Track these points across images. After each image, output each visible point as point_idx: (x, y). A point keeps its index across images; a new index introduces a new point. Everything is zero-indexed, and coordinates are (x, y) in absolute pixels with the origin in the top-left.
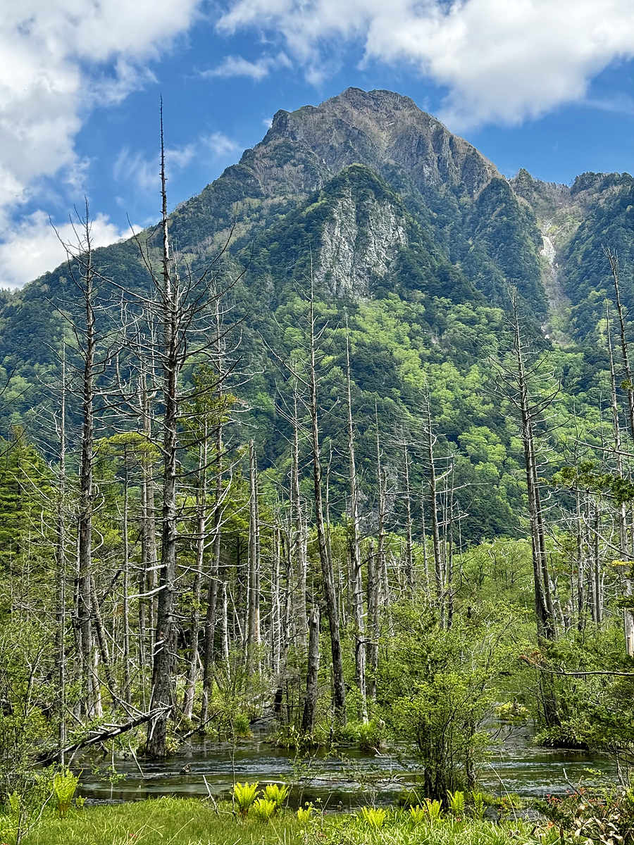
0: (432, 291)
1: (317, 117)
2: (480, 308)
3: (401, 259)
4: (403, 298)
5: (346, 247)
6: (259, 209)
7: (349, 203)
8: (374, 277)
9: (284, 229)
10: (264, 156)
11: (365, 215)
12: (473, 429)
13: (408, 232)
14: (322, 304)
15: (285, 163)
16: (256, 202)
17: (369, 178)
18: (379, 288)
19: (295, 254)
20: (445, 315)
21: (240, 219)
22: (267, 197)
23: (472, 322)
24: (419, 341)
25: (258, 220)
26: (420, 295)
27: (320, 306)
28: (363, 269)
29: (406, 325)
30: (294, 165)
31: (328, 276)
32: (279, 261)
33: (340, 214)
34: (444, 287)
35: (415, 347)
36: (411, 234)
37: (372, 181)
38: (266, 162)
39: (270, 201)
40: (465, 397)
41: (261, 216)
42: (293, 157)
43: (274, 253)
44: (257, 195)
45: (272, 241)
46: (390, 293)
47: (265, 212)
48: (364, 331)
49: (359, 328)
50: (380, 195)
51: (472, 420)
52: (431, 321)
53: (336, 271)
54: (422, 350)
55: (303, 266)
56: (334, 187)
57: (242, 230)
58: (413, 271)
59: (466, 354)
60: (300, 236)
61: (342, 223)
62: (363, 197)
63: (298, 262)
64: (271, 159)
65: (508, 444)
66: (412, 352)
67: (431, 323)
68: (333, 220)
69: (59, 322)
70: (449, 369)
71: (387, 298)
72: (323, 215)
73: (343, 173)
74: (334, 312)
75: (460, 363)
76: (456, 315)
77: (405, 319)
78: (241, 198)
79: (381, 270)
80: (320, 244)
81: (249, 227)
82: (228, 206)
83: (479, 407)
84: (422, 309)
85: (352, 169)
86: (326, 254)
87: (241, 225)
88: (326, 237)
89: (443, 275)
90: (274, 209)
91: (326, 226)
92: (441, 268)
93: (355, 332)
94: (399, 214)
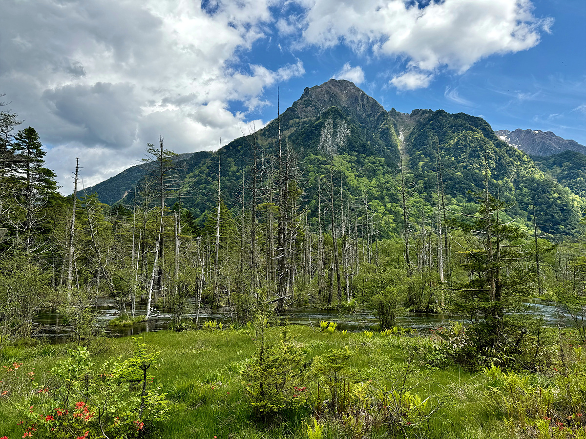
0: (360, 152)
1: (320, 90)
2: (376, 158)
3: (349, 140)
4: (349, 154)
5: (329, 136)
6: (299, 123)
7: (330, 120)
8: (339, 147)
9: (308, 130)
10: (301, 104)
11: (336, 125)
12: (373, 201)
13: (351, 131)
14: (320, 156)
15: (308, 106)
16: (298, 120)
17: (338, 111)
18: (341, 151)
19: (311, 139)
20: (364, 160)
21: (292, 127)
22: (302, 118)
23: (373, 163)
24: (355, 170)
25: (298, 127)
26: (355, 153)
27: (320, 157)
28: (335, 144)
29: (350, 164)
30: (311, 107)
31: (323, 146)
32: (305, 141)
33: (327, 124)
34: (364, 150)
35: (353, 172)
36: (352, 131)
37: (339, 112)
38: (301, 106)
39: (302, 120)
40: (370, 189)
41: (299, 125)
42: (311, 104)
43: (304, 138)
44: (298, 118)
45: (303, 134)
46: (345, 153)
47: (301, 124)
48: (335, 166)
50: (342, 118)
51: (373, 197)
52: (358, 162)
53: (326, 145)
54: (356, 173)
55: (314, 143)
56: (325, 115)
57: (293, 130)
58: (353, 145)
59: (372, 174)
60: (313, 132)
61: (328, 128)
62: (336, 118)
63: (312, 142)
64: (303, 105)
65: (386, 206)
66: (352, 174)
67: (359, 163)
68: (325, 127)
69: (230, 162)
70: (365, 180)
72: (321, 125)
73: (329, 110)
74: (325, 159)
75: (369, 178)
76: (368, 160)
77: (349, 162)
78: (292, 119)
79: (342, 144)
80: (320, 135)
81: (295, 129)
82: (288, 122)
83: (375, 193)
84: (356, 158)
85: (332, 108)
86: (322, 139)
87: (292, 128)
88: (322, 133)
89: (364, 146)
90: (304, 123)
91: (322, 129)
92: (362, 144)
93: (332, 166)
94: (348, 124)
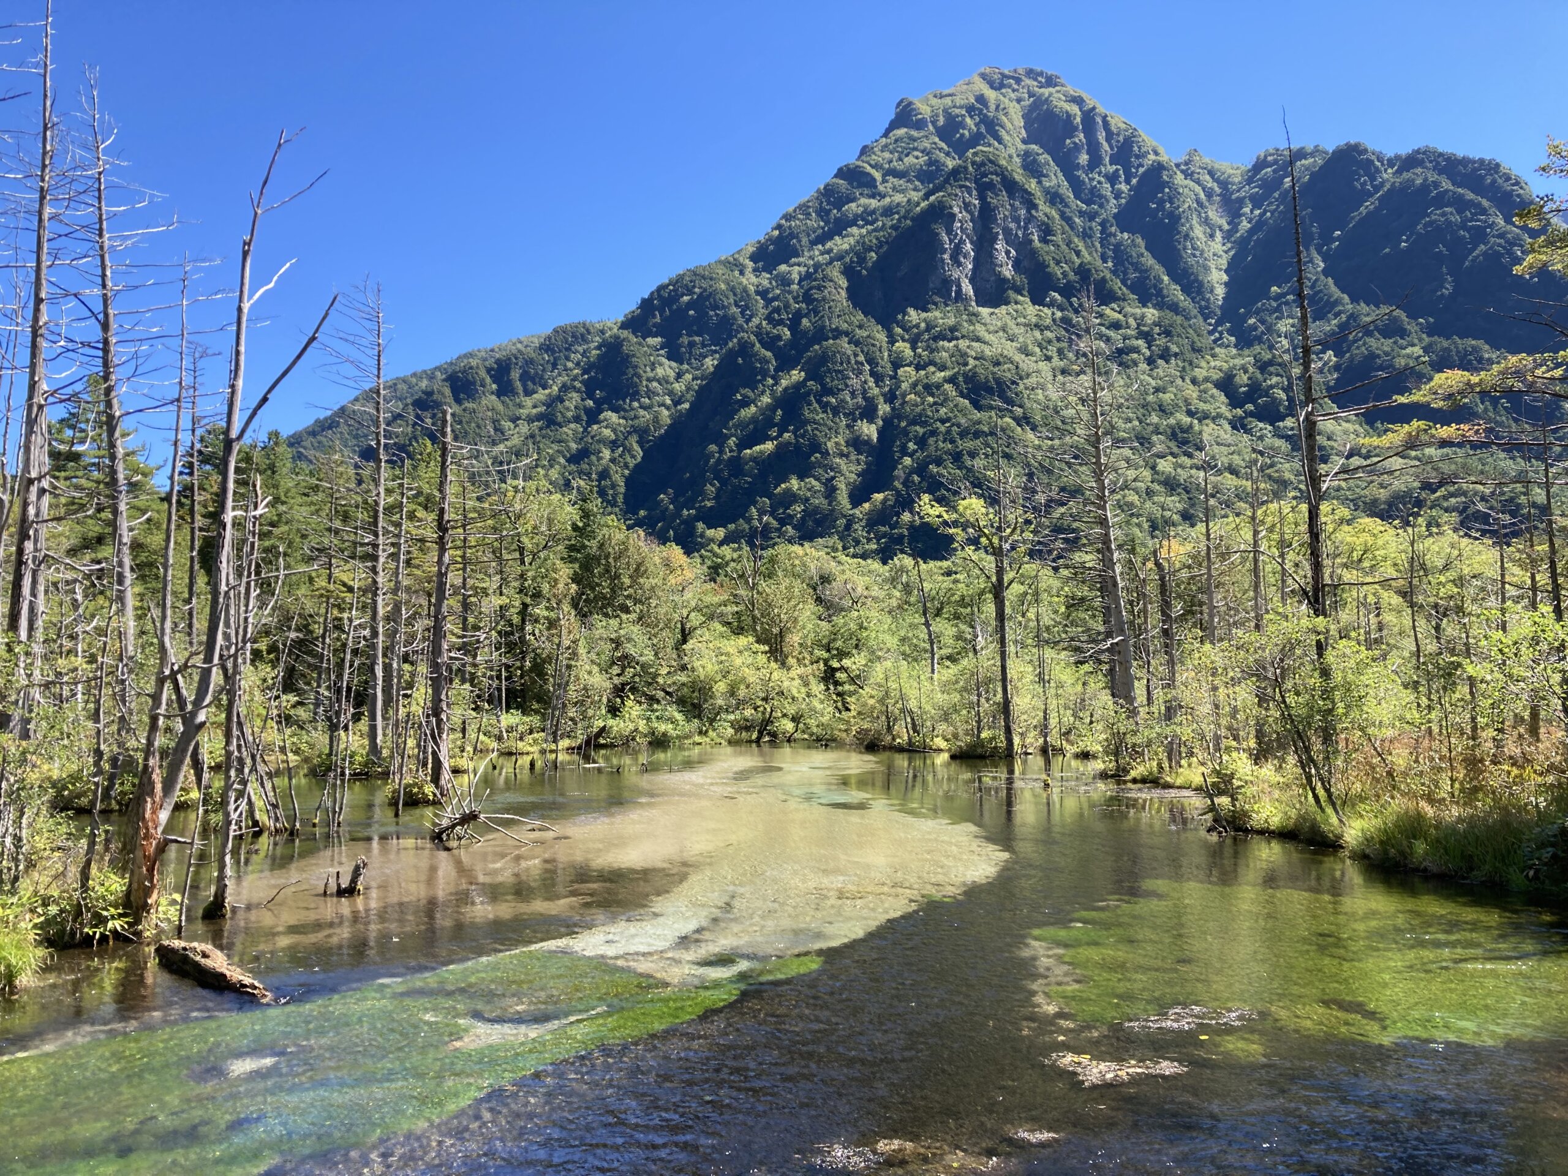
0: (1070, 292)
2: (1128, 310)
4: (1034, 302)
5: (967, 246)
7: (971, 194)
8: (1001, 280)
11: (992, 207)
13: (1042, 225)
16: (874, 203)
17: (996, 163)
23: (1117, 326)
24: (1052, 351)
26: (1055, 297)
27: (935, 316)
29: (1037, 334)
33: (960, 207)
35: (1048, 359)
36: (1047, 227)
39: (887, 201)
44: (874, 194)
45: (882, 244)
46: (1020, 298)
47: (881, 213)
48: (985, 343)
49: (978, 339)
53: (956, 274)
54: (1056, 362)
56: (954, 177)
57: (855, 236)
61: (963, 218)
62: (988, 186)
65: (1153, 468)
66: (1043, 366)
68: (952, 216)
71: (1016, 303)
72: (941, 210)
73: (965, 159)
74: (951, 321)
76: (1098, 319)
77: (1036, 326)
78: (854, 200)
80: (937, 243)
82: (840, 209)
84: (1058, 315)
86: (944, 256)
87: (855, 229)
88: (943, 235)
89: (1084, 272)
92: (1081, 265)
93: (974, 344)
